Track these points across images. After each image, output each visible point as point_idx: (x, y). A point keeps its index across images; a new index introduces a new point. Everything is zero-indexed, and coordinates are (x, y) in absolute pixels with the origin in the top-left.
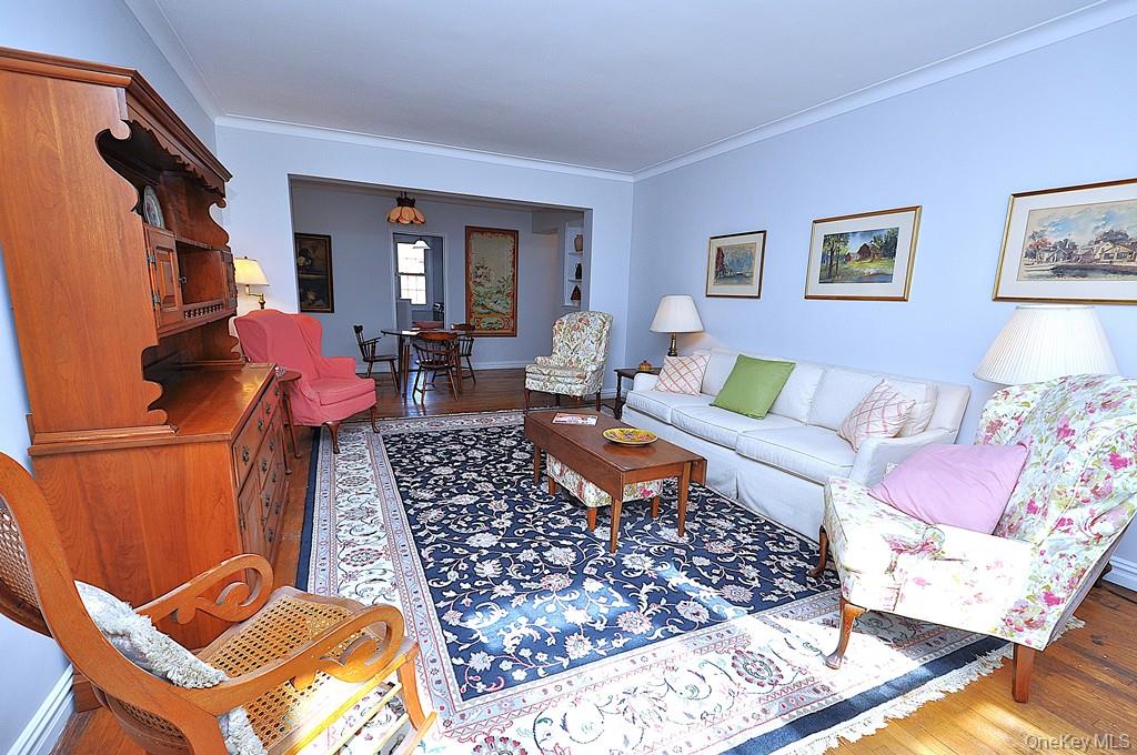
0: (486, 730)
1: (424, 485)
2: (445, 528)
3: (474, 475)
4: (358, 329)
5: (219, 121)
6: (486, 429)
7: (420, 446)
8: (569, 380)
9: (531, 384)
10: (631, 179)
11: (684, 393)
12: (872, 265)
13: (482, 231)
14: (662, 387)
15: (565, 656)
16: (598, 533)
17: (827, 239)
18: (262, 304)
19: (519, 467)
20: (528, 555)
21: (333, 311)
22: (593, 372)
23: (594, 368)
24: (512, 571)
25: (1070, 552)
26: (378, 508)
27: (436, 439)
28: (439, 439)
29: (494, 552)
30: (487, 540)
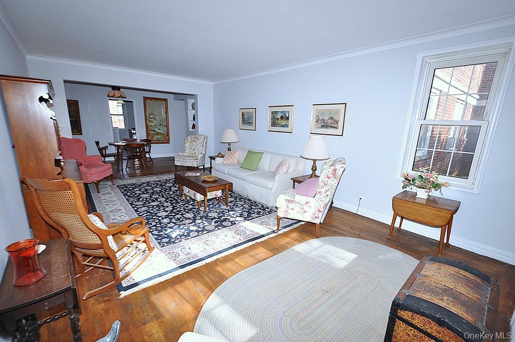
0: (168, 252)
1: (138, 200)
2: (149, 212)
3: (157, 196)
4: (97, 143)
5: (28, 57)
6: (160, 181)
7: (134, 188)
8: (192, 161)
9: (177, 163)
10: (212, 84)
12: (284, 122)
13: (151, 99)
14: (225, 162)
15: (190, 236)
16: (201, 209)
17: (272, 113)
19: (174, 192)
20: (178, 216)
21: (81, 134)
23: (201, 156)
24: (173, 220)
25: (322, 200)
26: (122, 208)
27: (140, 185)
28: (141, 185)
29: (167, 217)
30: (164, 214)
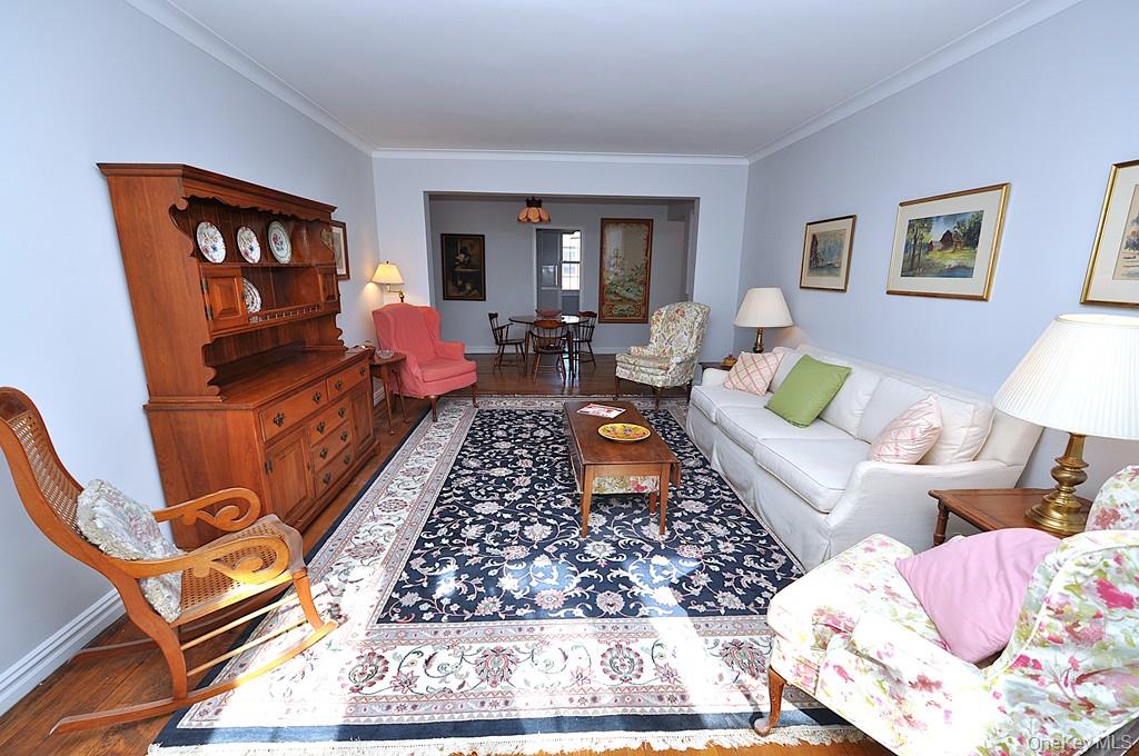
0: (374, 647)
1: (479, 456)
2: (467, 493)
3: (525, 452)
4: (493, 317)
5: (375, 155)
7: (501, 422)
8: (651, 371)
9: (621, 373)
10: (746, 163)
11: (750, 391)
12: (954, 256)
13: (617, 222)
14: (729, 384)
15: (473, 611)
17: (911, 224)
18: (402, 298)
20: (511, 526)
21: (485, 300)
22: (678, 364)
23: (680, 360)
24: (489, 537)
27: (519, 417)
28: (521, 417)
29: (487, 519)
30: (490, 508)
